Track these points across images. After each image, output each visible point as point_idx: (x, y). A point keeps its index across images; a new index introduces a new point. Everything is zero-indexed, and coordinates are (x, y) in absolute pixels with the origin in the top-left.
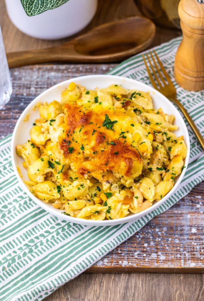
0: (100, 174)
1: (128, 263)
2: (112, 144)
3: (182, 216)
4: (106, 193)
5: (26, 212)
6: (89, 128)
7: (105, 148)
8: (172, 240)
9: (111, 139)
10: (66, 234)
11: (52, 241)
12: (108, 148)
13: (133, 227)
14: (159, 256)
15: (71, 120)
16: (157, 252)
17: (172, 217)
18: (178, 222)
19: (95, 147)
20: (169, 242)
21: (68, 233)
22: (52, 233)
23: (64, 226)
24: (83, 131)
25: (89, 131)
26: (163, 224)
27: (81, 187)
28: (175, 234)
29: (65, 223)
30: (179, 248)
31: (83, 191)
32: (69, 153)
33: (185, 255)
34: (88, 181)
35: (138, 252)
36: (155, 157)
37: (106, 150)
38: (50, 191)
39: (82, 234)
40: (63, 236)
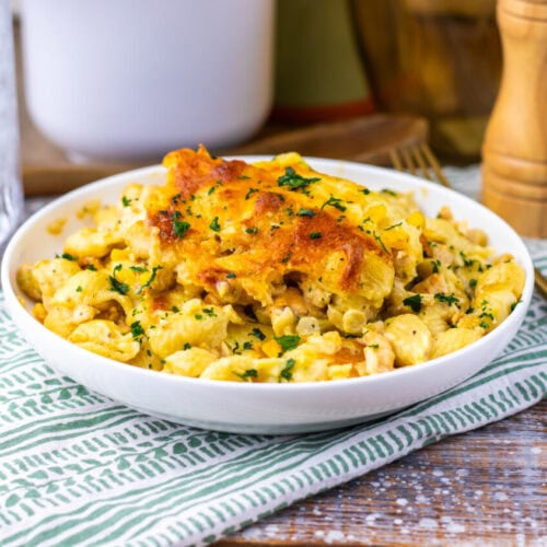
0: (264, 283)
1: (346, 535)
2: (303, 215)
3: (516, 450)
4: (281, 338)
5: (27, 420)
6: (237, 186)
7: (282, 223)
8: (485, 494)
9: (301, 205)
10: (150, 467)
11: (105, 478)
13: (364, 451)
14: (444, 526)
16: (438, 517)
17: (484, 450)
18: (504, 459)
19: (252, 218)
20: (476, 498)
21: (156, 465)
22: (105, 465)
23: (146, 453)
24: (222, 189)
25: (238, 192)
26: (456, 463)
27: (204, 315)
28: (494, 484)
29: (148, 448)
30: (507, 511)
31: (211, 325)
32: (175, 237)
33: (528, 524)
34: (228, 309)
35: (378, 516)
36: (432, 284)
37: (284, 227)
38: (110, 336)
39: (201, 471)
40: (140, 470)
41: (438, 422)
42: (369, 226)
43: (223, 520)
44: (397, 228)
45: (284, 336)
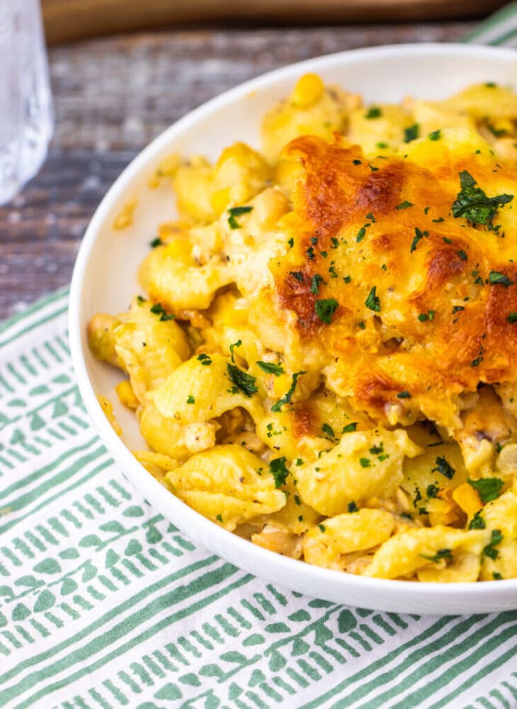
0: (450, 402)
2: (495, 283)
4: (477, 482)
6: (396, 224)
7: (466, 299)
9: (491, 262)
10: (312, 663)
11: (257, 690)
12: (481, 299)
15: (321, 196)
19: (425, 294)
21: (320, 660)
22: (252, 661)
23: (302, 634)
24: (373, 234)
25: (399, 234)
27: (373, 458)
29: (305, 624)
31: (383, 472)
32: (319, 323)
34: (402, 437)
37: (471, 305)
38: (242, 480)
39: (380, 663)
40: (299, 670)
45: (482, 480)
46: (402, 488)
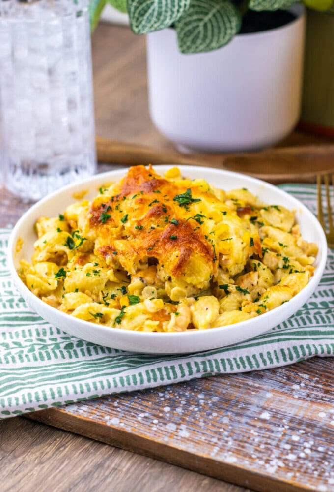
0: (132, 261)
1: (120, 422)
2: (173, 224)
3: (257, 391)
4: (131, 296)
6: (151, 197)
7: (158, 226)
8: (217, 416)
9: (177, 217)
10: (44, 354)
11: (16, 356)
12: (166, 229)
13: (158, 373)
14: (179, 430)
16: (179, 424)
17: (239, 387)
18: (246, 396)
19: (143, 220)
20: (210, 417)
21: (48, 354)
22: (23, 347)
23: (49, 345)
24: (139, 197)
25: (148, 199)
26: (216, 392)
27: (92, 274)
28: (228, 411)
29: (53, 342)
30: (222, 430)
31: (94, 280)
32: (100, 222)
33: (227, 442)
34: (110, 272)
35: (147, 415)
36: (247, 278)
37: (159, 228)
38: (46, 274)
39: (70, 363)
40: (38, 355)
41: (214, 365)
42: (211, 237)
43: (53, 398)
44: (228, 241)
45: (133, 296)
46: (102, 292)
